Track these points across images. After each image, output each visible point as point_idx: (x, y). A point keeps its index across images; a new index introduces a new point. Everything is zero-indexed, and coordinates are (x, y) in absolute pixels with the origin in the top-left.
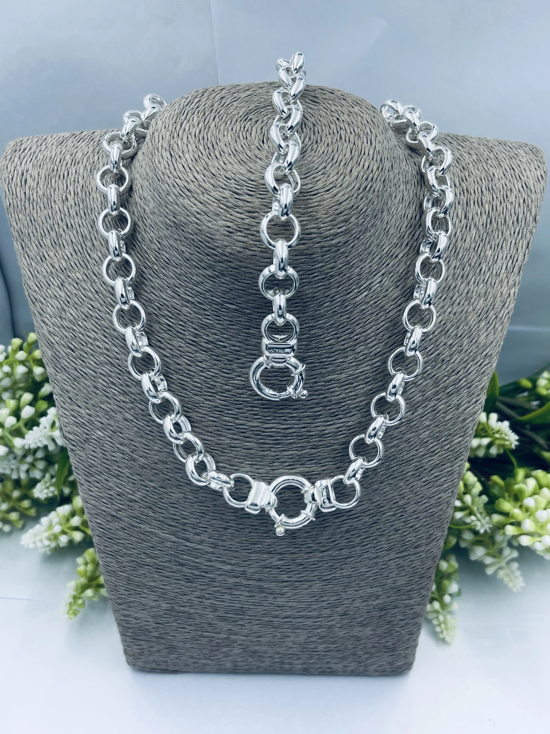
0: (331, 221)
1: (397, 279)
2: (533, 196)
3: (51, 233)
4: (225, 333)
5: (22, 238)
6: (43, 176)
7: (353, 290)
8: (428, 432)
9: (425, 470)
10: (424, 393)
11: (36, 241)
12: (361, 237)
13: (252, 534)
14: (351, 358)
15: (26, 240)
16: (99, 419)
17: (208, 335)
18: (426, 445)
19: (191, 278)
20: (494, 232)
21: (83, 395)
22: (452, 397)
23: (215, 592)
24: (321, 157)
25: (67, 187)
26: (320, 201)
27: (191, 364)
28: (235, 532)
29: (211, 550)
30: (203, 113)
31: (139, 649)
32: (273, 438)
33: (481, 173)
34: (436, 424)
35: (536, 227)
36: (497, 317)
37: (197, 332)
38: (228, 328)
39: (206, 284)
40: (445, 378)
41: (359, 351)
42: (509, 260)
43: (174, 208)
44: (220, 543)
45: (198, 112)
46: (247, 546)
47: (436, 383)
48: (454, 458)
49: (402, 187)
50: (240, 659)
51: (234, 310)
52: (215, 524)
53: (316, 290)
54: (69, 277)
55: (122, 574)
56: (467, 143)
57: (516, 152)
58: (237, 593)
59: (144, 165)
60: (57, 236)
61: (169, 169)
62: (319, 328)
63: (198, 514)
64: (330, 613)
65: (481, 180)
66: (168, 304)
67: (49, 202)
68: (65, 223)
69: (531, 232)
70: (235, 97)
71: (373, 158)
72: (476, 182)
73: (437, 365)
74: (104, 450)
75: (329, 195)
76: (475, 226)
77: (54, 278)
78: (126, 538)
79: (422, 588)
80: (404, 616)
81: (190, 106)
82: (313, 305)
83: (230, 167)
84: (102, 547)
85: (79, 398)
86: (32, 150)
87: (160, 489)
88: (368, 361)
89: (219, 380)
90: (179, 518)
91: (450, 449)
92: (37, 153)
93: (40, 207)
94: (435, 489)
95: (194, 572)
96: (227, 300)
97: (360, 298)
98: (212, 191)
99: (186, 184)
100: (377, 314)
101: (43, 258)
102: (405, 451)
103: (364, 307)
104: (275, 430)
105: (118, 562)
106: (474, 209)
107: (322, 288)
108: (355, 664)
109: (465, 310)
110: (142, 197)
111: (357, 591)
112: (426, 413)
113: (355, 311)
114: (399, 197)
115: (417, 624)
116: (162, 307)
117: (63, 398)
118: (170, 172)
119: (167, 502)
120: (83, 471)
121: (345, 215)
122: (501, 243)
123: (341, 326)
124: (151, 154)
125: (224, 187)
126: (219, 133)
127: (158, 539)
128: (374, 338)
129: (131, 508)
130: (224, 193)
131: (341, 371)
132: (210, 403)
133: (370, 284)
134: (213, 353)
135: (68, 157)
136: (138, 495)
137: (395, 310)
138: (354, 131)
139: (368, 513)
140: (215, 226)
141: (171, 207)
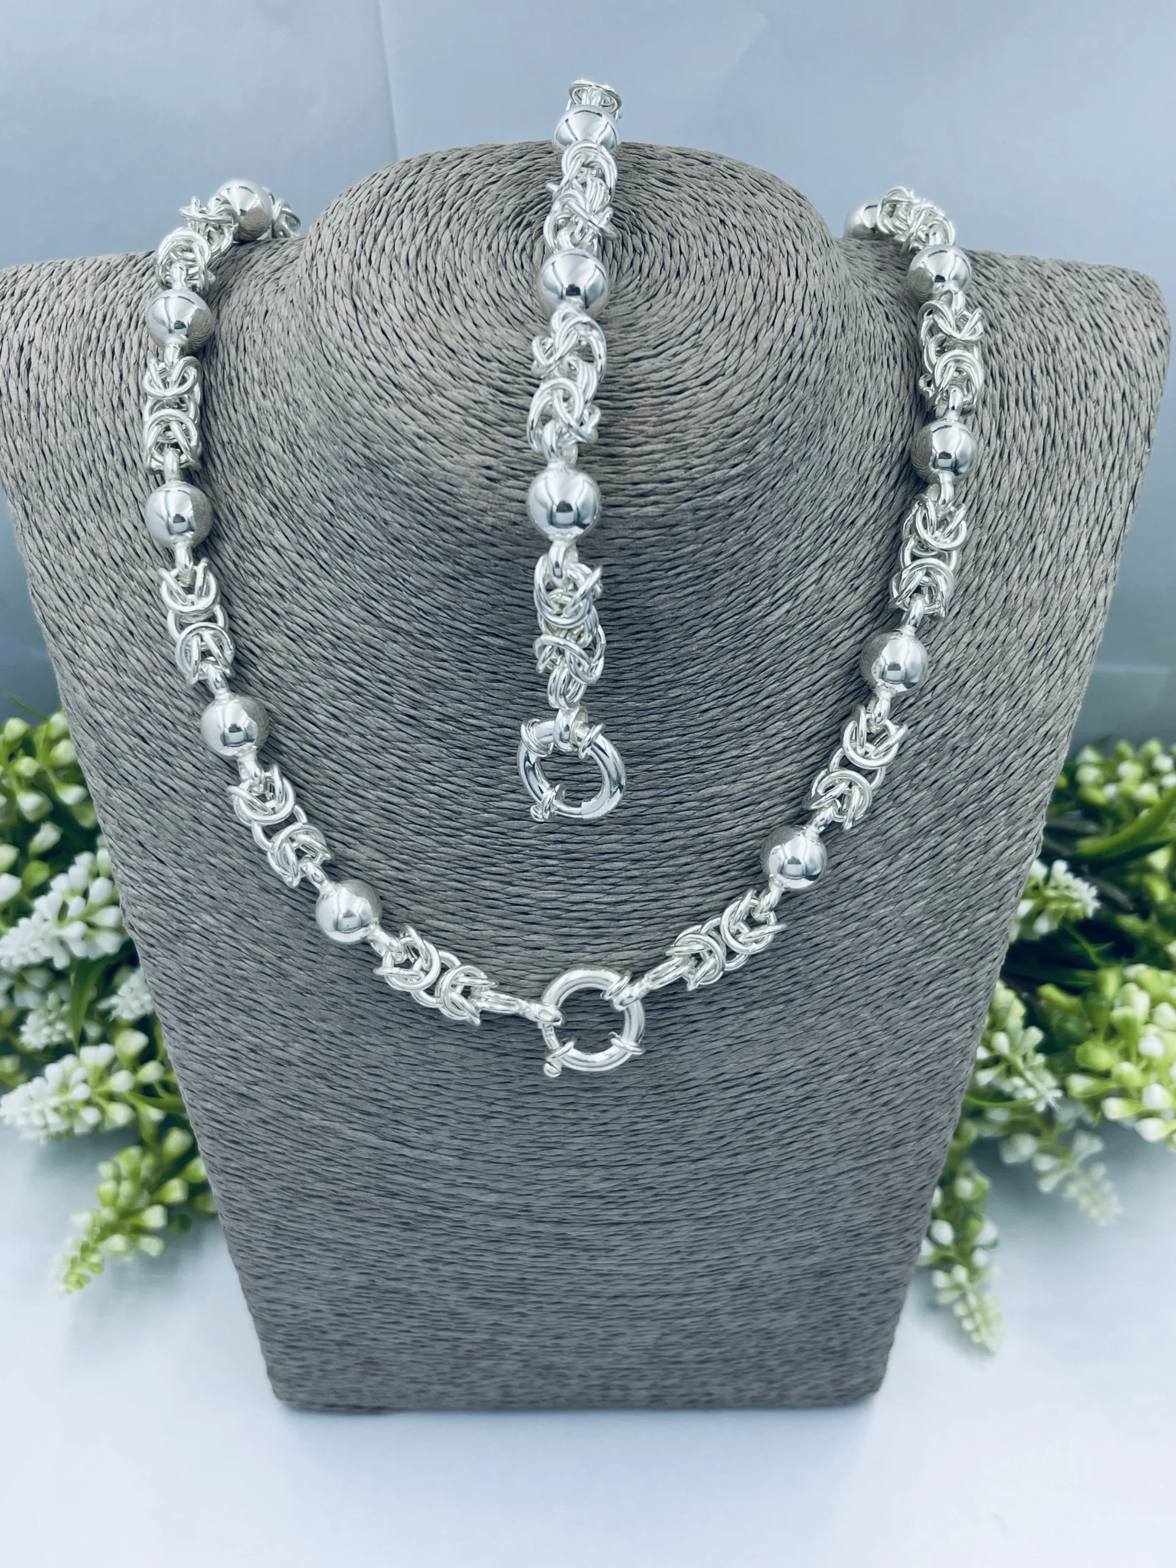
0: (714, 452)
1: (853, 572)
2: (1143, 386)
3: (89, 482)
4: (482, 697)
5: (24, 491)
6: (67, 353)
7: (760, 600)
8: (922, 903)
9: (916, 983)
10: (914, 819)
11: (56, 499)
12: (778, 485)
13: (545, 1128)
14: (757, 747)
15: (33, 496)
16: (206, 889)
17: (442, 704)
18: (917, 930)
19: (404, 580)
20: (1061, 465)
21: (169, 836)
22: (973, 825)
23: (465, 1249)
24: (690, 308)
25: (121, 377)
26: (691, 407)
27: (408, 766)
28: (506, 1124)
29: (454, 1162)
30: (423, 210)
31: (299, 1367)
32: (588, 924)
33: (1030, 336)
34: (939, 885)
35: (1149, 453)
36: (1068, 652)
37: (418, 697)
38: (488, 688)
39: (439, 592)
40: (960, 787)
41: (774, 731)
42: (1094, 527)
43: (366, 426)
44: (476, 1148)
45: (412, 209)
46: (535, 1153)
47: (940, 797)
48: (978, 957)
49: (864, 370)
50: (516, 1383)
51: (502, 648)
52: (464, 1108)
53: (682, 603)
54: (132, 577)
55: (261, 1215)
56: (997, 270)
57: (1102, 289)
58: (510, 1249)
59: (293, 329)
60: (102, 487)
61: (352, 339)
62: (688, 684)
63: (427, 1088)
64: (710, 1285)
65: (1031, 353)
66: (353, 635)
67: (83, 412)
68: (120, 459)
69: (1140, 465)
70: (493, 174)
71: (802, 310)
72: (1020, 357)
73: (942, 758)
74: (220, 956)
75: (709, 394)
76: (1020, 452)
77: (98, 582)
78: (270, 1141)
79: (907, 1230)
80: (868, 1286)
81: (392, 197)
82: (673, 635)
83: (487, 332)
84: (218, 1161)
85: (161, 843)
86: (41, 295)
87: (343, 1037)
88: (793, 753)
89: (470, 801)
90: (386, 1097)
91: (971, 937)
92: (51, 302)
93: (62, 423)
94: (937, 1024)
95: (419, 1208)
96: (484, 628)
97: (775, 618)
98: (449, 386)
99: (391, 372)
100: (812, 651)
101: (73, 537)
102: (874, 944)
103: (783, 636)
104: (593, 906)
105: (253, 1191)
106: (1017, 416)
107: (695, 597)
108: (763, 1384)
109: (1001, 638)
110: (291, 400)
111: (769, 1238)
112: (918, 861)
113: (765, 647)
114: (857, 391)
115: (893, 1301)
116: (340, 643)
117: (125, 843)
118: (355, 346)
119: (359, 1064)
120: (172, 1000)
121: (746, 437)
122: (1075, 490)
123: (734, 679)
124: (311, 303)
125: (476, 377)
126: (460, 256)
127: (340, 1142)
128: (805, 702)
129: (280, 1077)
130: (476, 391)
131: (733, 777)
132: (450, 850)
133: (797, 586)
134: (456, 743)
135: (121, 309)
136: (296, 1051)
137: (851, 641)
138: (760, 249)
139: (793, 1077)
140: (458, 467)
141: (357, 424)
